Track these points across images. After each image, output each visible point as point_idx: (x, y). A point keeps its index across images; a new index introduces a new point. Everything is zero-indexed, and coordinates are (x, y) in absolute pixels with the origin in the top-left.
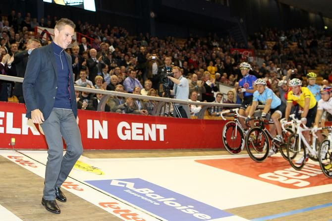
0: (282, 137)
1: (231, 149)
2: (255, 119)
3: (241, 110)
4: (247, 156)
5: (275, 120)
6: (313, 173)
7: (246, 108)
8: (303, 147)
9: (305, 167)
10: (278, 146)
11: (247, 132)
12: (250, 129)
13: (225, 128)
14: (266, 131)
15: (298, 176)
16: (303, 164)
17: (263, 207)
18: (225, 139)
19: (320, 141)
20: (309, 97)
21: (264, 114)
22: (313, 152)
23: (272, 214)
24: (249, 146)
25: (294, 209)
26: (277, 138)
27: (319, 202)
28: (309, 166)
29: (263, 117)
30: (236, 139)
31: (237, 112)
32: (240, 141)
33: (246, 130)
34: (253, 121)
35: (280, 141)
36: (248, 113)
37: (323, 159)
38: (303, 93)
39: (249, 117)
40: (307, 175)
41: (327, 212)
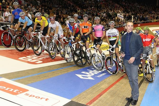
0: (32, 40)
1: (5, 45)
2: (19, 30)
3: (12, 26)
4: (15, 49)
5: (29, 32)
6: (45, 57)
7: (15, 25)
8: (41, 45)
9: (41, 54)
10: (31, 44)
11: (14, 37)
12: (16, 35)
13: (3, 34)
14: (25, 37)
15: (38, 58)
16: (41, 53)
17: (18, 73)
18: (2, 40)
19: (49, 42)
20: (45, 21)
21: (24, 28)
22: (46, 47)
23: (22, 76)
24: (15, 44)
25: (33, 74)
26: (30, 40)
27: (46, 70)
28: (43, 54)
29: (23, 30)
30: (8, 40)
31: (9, 27)
32: (11, 41)
33: (14, 36)
34: (18, 32)
35: (31, 42)
36: (16, 27)
37: (50, 51)
38: (42, 19)
39: (16, 29)
40: (42, 58)
41: (48, 74)
